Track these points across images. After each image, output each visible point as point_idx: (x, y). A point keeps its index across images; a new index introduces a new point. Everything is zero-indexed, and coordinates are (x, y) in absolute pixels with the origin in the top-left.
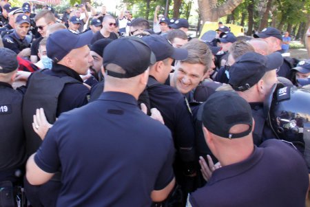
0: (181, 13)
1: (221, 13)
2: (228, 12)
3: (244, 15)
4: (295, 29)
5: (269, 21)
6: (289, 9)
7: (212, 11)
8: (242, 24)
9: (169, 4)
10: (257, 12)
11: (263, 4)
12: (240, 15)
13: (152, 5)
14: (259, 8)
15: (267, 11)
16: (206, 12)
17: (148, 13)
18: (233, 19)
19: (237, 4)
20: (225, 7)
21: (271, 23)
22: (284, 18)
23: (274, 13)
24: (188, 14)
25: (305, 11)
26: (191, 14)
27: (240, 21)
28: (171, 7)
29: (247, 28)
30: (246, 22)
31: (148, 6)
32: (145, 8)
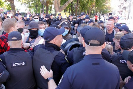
0: (48, 10)
1: (62, 9)
2: (64, 8)
3: (69, 9)
4: (86, 12)
5: (78, 10)
6: (84, 6)
7: (59, 8)
8: (69, 12)
9: (44, 7)
10: (74, 8)
11: (75, 5)
12: (68, 9)
13: (38, 8)
14: (74, 6)
15: (77, 7)
16: (57, 9)
17: (37, 11)
18: (66, 10)
19: (67, 6)
20: (63, 7)
21: (78, 11)
22: (82, 9)
23: (79, 7)
24: (51, 10)
25: (88, 6)
26: (52, 10)
27: (68, 11)
28: (45, 8)
29: (71, 13)
30: (70, 11)
31: (37, 9)
32: (36, 10)
